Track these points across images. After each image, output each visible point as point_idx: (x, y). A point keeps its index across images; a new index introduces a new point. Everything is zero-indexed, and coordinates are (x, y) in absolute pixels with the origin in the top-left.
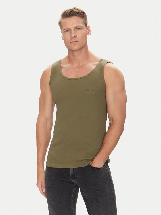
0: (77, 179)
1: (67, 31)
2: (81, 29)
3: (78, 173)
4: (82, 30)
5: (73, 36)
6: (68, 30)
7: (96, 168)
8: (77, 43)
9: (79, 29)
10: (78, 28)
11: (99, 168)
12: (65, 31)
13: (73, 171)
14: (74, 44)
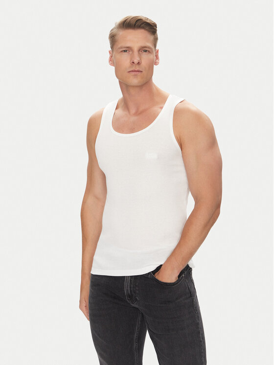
0: (136, 302)
1: (125, 51)
2: (149, 52)
3: (137, 292)
4: (150, 54)
5: (136, 61)
6: (128, 50)
7: (166, 284)
8: (139, 74)
9: (146, 51)
10: (144, 50)
11: (170, 284)
12: (122, 51)
13: (129, 289)
14: (135, 75)
